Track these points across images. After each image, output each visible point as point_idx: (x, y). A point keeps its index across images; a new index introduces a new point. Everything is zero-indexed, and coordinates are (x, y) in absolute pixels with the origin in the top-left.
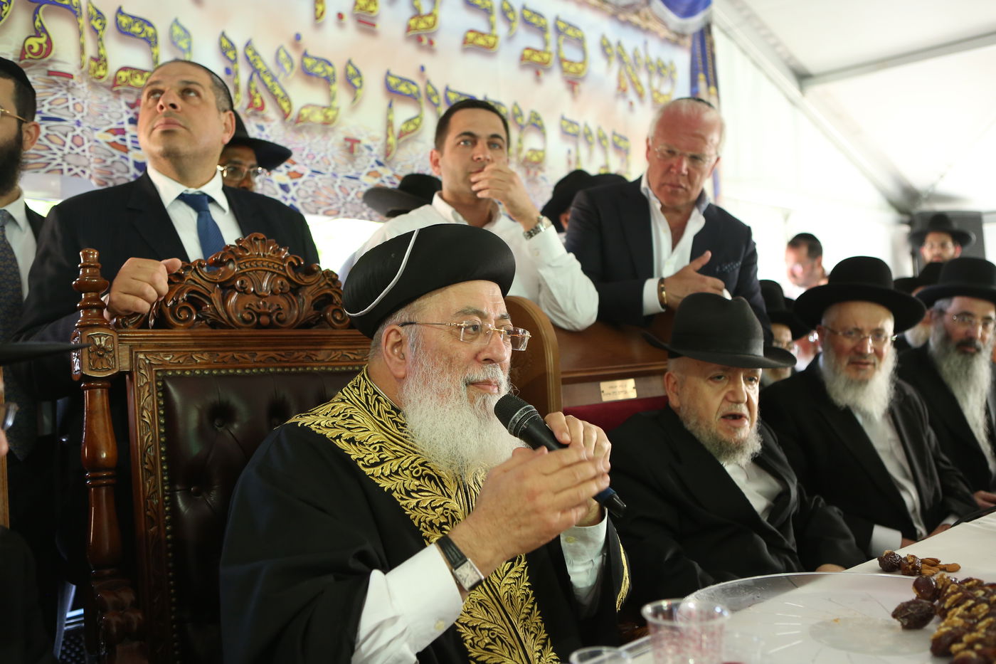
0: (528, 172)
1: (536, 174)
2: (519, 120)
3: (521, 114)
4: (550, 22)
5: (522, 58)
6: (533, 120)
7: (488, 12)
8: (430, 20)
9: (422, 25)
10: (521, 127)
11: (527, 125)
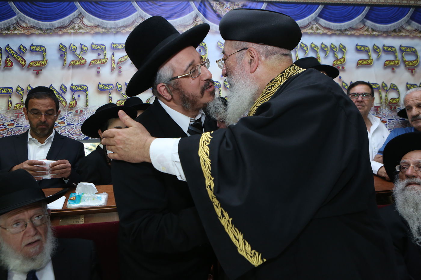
0: (391, 108)
1: (395, 108)
2: (385, 88)
3: (386, 86)
4: (397, 48)
5: (385, 65)
6: (392, 87)
7: (367, 52)
8: (342, 60)
9: (339, 62)
10: (387, 91)
11: (389, 90)
